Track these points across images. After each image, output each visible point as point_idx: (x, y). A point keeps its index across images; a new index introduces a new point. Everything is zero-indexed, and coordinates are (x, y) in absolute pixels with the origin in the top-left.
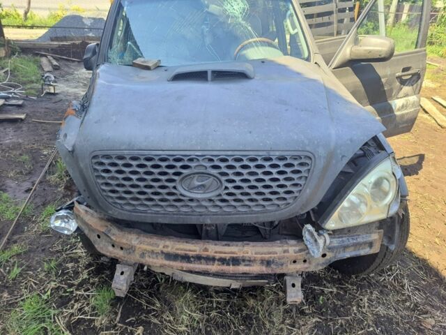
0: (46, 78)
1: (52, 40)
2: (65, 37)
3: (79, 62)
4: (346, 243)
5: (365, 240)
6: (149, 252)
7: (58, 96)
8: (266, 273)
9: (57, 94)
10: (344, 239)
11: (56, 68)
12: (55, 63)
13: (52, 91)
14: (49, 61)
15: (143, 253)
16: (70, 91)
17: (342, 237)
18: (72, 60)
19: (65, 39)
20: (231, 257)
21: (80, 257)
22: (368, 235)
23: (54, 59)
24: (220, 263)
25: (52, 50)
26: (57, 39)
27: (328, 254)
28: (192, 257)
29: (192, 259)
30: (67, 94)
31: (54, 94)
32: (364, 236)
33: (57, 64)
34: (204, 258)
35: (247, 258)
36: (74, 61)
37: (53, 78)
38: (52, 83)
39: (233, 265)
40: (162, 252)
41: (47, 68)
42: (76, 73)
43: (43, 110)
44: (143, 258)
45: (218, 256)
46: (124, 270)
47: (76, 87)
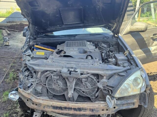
0: (5, 39)
1: (7, 22)
2: (13, 21)
3: (19, 32)
4: (123, 103)
5: (131, 102)
6: (47, 106)
7: (10, 46)
8: (92, 114)
9: (9, 45)
10: (123, 101)
11: (9, 34)
12: (9, 32)
13: (7, 44)
14: (6, 31)
15: (44, 106)
16: (14, 44)
17: (122, 101)
18: (15, 31)
19: (13, 22)
20: (78, 108)
21: (18, 112)
22: (132, 100)
23: (8, 30)
24: (74, 110)
25: (7, 27)
26: (9, 22)
27: (116, 107)
28: (63, 108)
29: (63, 109)
30: (14, 45)
31: (8, 45)
32: (131, 100)
33: (10, 33)
34: (67, 108)
35: (84, 108)
36: (17, 31)
37: (8, 39)
38: (7, 41)
39: (79, 111)
40: (52, 106)
41: (5, 34)
42: (17, 36)
43: (3, 52)
44: (44, 108)
45: (73, 107)
46: (37, 114)
47: (17, 43)
